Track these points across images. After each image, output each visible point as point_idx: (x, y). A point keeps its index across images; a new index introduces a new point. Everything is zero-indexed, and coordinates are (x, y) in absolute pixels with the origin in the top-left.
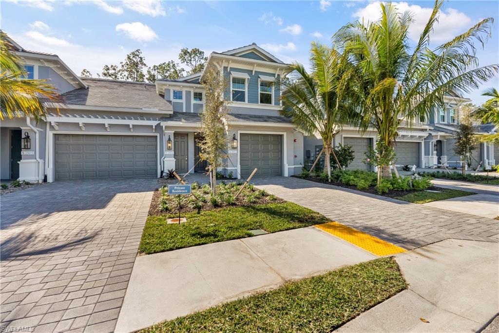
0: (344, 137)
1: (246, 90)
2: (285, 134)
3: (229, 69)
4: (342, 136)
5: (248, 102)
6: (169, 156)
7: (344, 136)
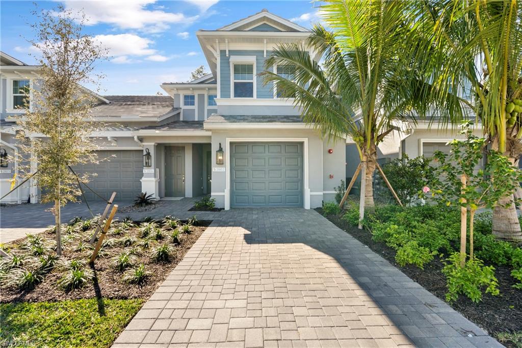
0: (424, 143)
1: (254, 81)
2: (306, 140)
3: (227, 53)
4: (419, 141)
5: (257, 98)
6: (149, 175)
7: (423, 141)
